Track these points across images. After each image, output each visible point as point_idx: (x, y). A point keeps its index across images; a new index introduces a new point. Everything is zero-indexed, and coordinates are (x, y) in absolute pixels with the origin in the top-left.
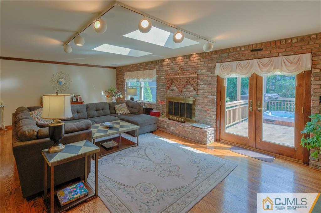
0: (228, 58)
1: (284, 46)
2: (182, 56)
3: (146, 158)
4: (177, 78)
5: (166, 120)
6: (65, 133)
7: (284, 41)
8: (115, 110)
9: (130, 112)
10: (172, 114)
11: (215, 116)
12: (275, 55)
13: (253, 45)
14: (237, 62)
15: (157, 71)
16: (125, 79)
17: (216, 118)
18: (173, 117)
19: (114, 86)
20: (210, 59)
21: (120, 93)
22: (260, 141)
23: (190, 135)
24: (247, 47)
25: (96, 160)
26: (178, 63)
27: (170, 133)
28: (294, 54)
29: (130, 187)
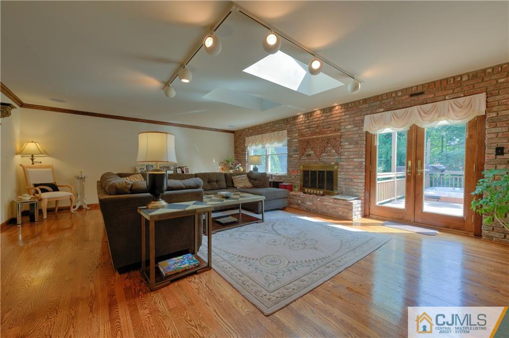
0: (380, 107)
1: (451, 86)
2: (321, 110)
3: (274, 232)
4: (315, 139)
5: (301, 194)
6: (167, 190)
7: (452, 79)
8: (232, 182)
9: (252, 186)
10: (307, 187)
11: (363, 184)
12: (441, 98)
13: (412, 88)
14: (392, 111)
15: (288, 131)
16: (246, 145)
17: (364, 187)
18: (309, 190)
19: (231, 156)
20: (357, 111)
21: (240, 165)
22: (420, 212)
23: (331, 210)
24: (405, 91)
25: (208, 235)
26: (316, 119)
27: (305, 210)
28: (465, 96)
29: (253, 259)
